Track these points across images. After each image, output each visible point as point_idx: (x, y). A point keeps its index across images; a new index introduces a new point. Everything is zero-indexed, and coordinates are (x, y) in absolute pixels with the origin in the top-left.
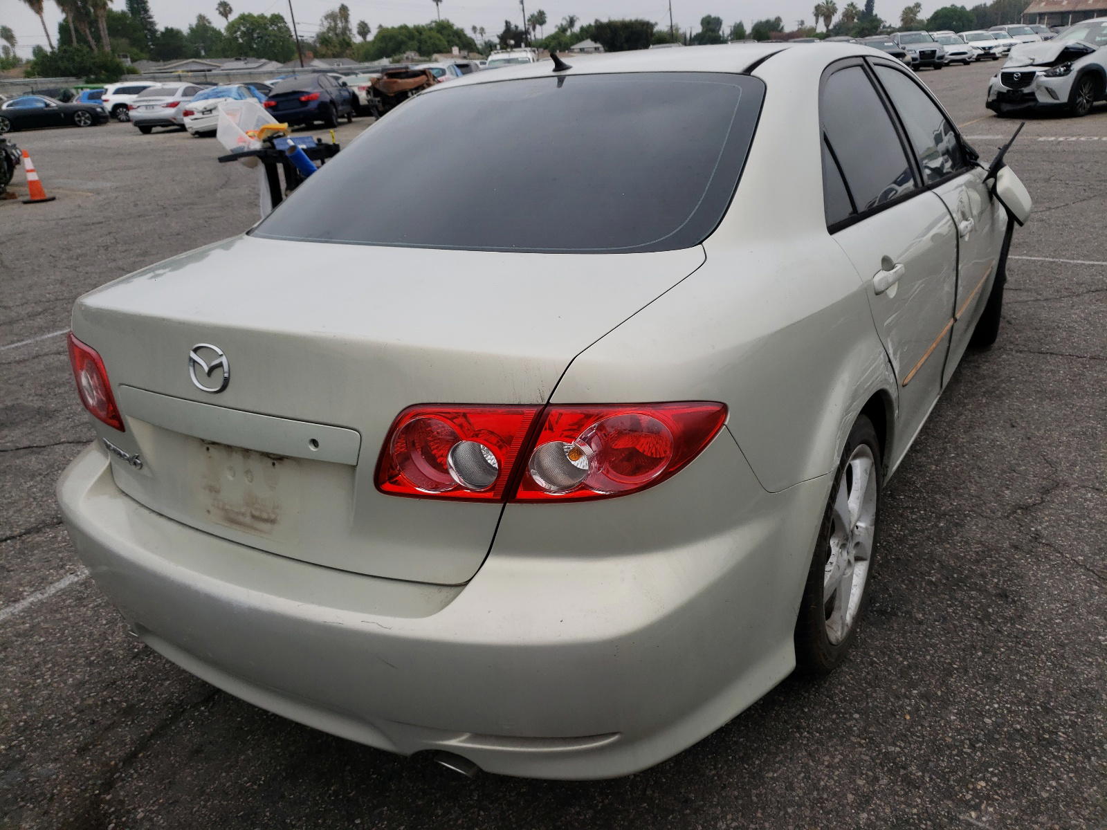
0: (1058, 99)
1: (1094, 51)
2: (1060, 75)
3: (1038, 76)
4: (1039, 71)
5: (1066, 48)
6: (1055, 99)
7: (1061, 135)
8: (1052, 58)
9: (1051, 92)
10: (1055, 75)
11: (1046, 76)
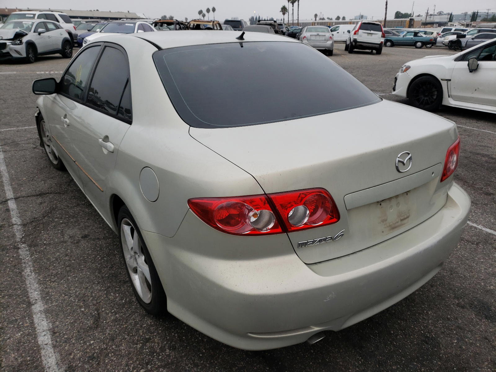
0: (21, 55)
1: (27, 34)
2: (18, 44)
3: (8, 45)
4: (8, 43)
5: (16, 33)
6: (20, 55)
7: (42, 71)
8: (12, 37)
9: (17, 52)
10: (16, 44)
11: (12, 44)
